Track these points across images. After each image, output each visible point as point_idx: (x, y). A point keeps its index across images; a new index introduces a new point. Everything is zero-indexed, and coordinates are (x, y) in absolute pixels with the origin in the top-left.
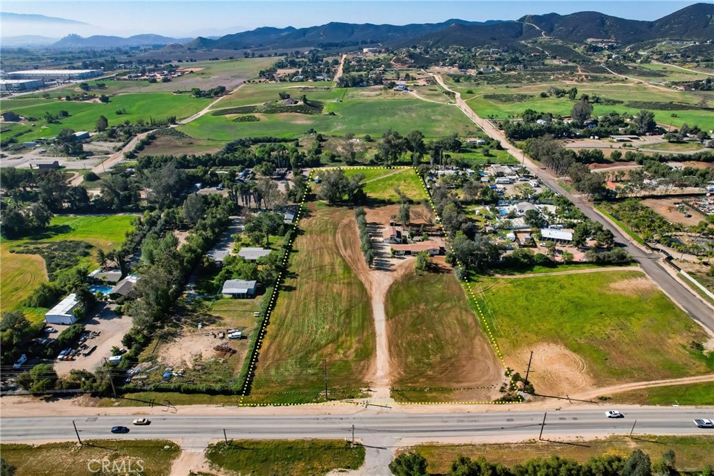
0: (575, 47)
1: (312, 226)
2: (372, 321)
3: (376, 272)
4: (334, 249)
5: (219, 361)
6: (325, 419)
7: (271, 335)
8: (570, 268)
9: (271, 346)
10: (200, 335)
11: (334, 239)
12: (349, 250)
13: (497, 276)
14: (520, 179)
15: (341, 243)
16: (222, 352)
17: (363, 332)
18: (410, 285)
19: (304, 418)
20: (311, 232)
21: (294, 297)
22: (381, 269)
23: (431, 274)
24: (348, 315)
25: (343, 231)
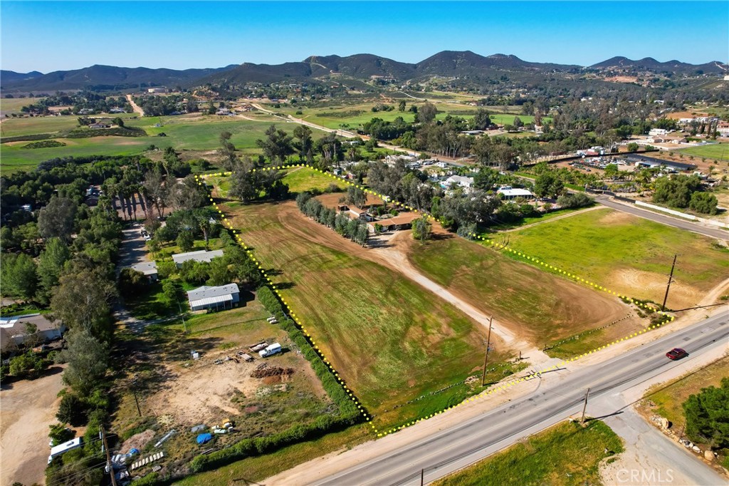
0: (366, 81)
1: (244, 223)
2: (430, 293)
3: (376, 249)
4: (300, 239)
5: (280, 389)
6: (512, 407)
7: (321, 338)
8: (553, 215)
9: (336, 350)
10: (208, 366)
11: (289, 231)
12: (318, 237)
13: (500, 232)
14: (425, 163)
15: (302, 233)
16: (271, 377)
17: (433, 306)
18: (428, 254)
19: (487, 418)
20: (249, 229)
21: (303, 293)
22: (379, 247)
23: (438, 241)
24: (394, 294)
25: (289, 223)
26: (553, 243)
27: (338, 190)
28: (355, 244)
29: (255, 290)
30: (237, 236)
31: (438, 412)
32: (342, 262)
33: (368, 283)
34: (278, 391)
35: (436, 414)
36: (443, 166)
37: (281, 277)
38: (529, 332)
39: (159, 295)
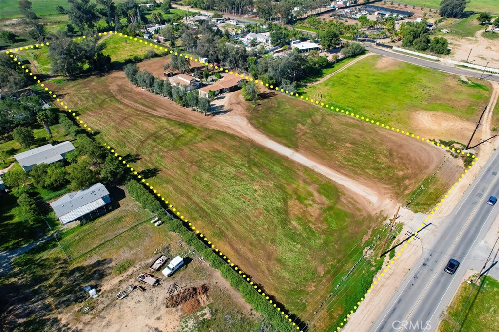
1: (79, 102)
2: (286, 159)
3: (217, 116)
4: (142, 114)
5: (205, 317)
6: (416, 277)
7: (215, 234)
8: (341, 64)
9: (236, 246)
10: (112, 304)
11: (127, 106)
12: (159, 109)
13: (309, 85)
14: (219, 22)
15: (141, 106)
16: (188, 302)
17: (295, 172)
18: (264, 115)
19: (403, 296)
20: (87, 108)
21: (172, 179)
22: (219, 113)
23: (266, 100)
24: (255, 164)
25: (125, 97)
26: (355, 92)
27: (156, 55)
28: (196, 113)
29: (122, 185)
30: (77, 118)
31: (360, 301)
32: (193, 135)
33: (228, 157)
34: (204, 319)
35: (358, 303)
36: (235, 24)
37: (142, 162)
38: (385, 188)
39: (14, 211)
